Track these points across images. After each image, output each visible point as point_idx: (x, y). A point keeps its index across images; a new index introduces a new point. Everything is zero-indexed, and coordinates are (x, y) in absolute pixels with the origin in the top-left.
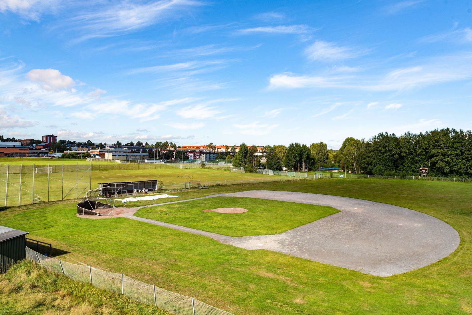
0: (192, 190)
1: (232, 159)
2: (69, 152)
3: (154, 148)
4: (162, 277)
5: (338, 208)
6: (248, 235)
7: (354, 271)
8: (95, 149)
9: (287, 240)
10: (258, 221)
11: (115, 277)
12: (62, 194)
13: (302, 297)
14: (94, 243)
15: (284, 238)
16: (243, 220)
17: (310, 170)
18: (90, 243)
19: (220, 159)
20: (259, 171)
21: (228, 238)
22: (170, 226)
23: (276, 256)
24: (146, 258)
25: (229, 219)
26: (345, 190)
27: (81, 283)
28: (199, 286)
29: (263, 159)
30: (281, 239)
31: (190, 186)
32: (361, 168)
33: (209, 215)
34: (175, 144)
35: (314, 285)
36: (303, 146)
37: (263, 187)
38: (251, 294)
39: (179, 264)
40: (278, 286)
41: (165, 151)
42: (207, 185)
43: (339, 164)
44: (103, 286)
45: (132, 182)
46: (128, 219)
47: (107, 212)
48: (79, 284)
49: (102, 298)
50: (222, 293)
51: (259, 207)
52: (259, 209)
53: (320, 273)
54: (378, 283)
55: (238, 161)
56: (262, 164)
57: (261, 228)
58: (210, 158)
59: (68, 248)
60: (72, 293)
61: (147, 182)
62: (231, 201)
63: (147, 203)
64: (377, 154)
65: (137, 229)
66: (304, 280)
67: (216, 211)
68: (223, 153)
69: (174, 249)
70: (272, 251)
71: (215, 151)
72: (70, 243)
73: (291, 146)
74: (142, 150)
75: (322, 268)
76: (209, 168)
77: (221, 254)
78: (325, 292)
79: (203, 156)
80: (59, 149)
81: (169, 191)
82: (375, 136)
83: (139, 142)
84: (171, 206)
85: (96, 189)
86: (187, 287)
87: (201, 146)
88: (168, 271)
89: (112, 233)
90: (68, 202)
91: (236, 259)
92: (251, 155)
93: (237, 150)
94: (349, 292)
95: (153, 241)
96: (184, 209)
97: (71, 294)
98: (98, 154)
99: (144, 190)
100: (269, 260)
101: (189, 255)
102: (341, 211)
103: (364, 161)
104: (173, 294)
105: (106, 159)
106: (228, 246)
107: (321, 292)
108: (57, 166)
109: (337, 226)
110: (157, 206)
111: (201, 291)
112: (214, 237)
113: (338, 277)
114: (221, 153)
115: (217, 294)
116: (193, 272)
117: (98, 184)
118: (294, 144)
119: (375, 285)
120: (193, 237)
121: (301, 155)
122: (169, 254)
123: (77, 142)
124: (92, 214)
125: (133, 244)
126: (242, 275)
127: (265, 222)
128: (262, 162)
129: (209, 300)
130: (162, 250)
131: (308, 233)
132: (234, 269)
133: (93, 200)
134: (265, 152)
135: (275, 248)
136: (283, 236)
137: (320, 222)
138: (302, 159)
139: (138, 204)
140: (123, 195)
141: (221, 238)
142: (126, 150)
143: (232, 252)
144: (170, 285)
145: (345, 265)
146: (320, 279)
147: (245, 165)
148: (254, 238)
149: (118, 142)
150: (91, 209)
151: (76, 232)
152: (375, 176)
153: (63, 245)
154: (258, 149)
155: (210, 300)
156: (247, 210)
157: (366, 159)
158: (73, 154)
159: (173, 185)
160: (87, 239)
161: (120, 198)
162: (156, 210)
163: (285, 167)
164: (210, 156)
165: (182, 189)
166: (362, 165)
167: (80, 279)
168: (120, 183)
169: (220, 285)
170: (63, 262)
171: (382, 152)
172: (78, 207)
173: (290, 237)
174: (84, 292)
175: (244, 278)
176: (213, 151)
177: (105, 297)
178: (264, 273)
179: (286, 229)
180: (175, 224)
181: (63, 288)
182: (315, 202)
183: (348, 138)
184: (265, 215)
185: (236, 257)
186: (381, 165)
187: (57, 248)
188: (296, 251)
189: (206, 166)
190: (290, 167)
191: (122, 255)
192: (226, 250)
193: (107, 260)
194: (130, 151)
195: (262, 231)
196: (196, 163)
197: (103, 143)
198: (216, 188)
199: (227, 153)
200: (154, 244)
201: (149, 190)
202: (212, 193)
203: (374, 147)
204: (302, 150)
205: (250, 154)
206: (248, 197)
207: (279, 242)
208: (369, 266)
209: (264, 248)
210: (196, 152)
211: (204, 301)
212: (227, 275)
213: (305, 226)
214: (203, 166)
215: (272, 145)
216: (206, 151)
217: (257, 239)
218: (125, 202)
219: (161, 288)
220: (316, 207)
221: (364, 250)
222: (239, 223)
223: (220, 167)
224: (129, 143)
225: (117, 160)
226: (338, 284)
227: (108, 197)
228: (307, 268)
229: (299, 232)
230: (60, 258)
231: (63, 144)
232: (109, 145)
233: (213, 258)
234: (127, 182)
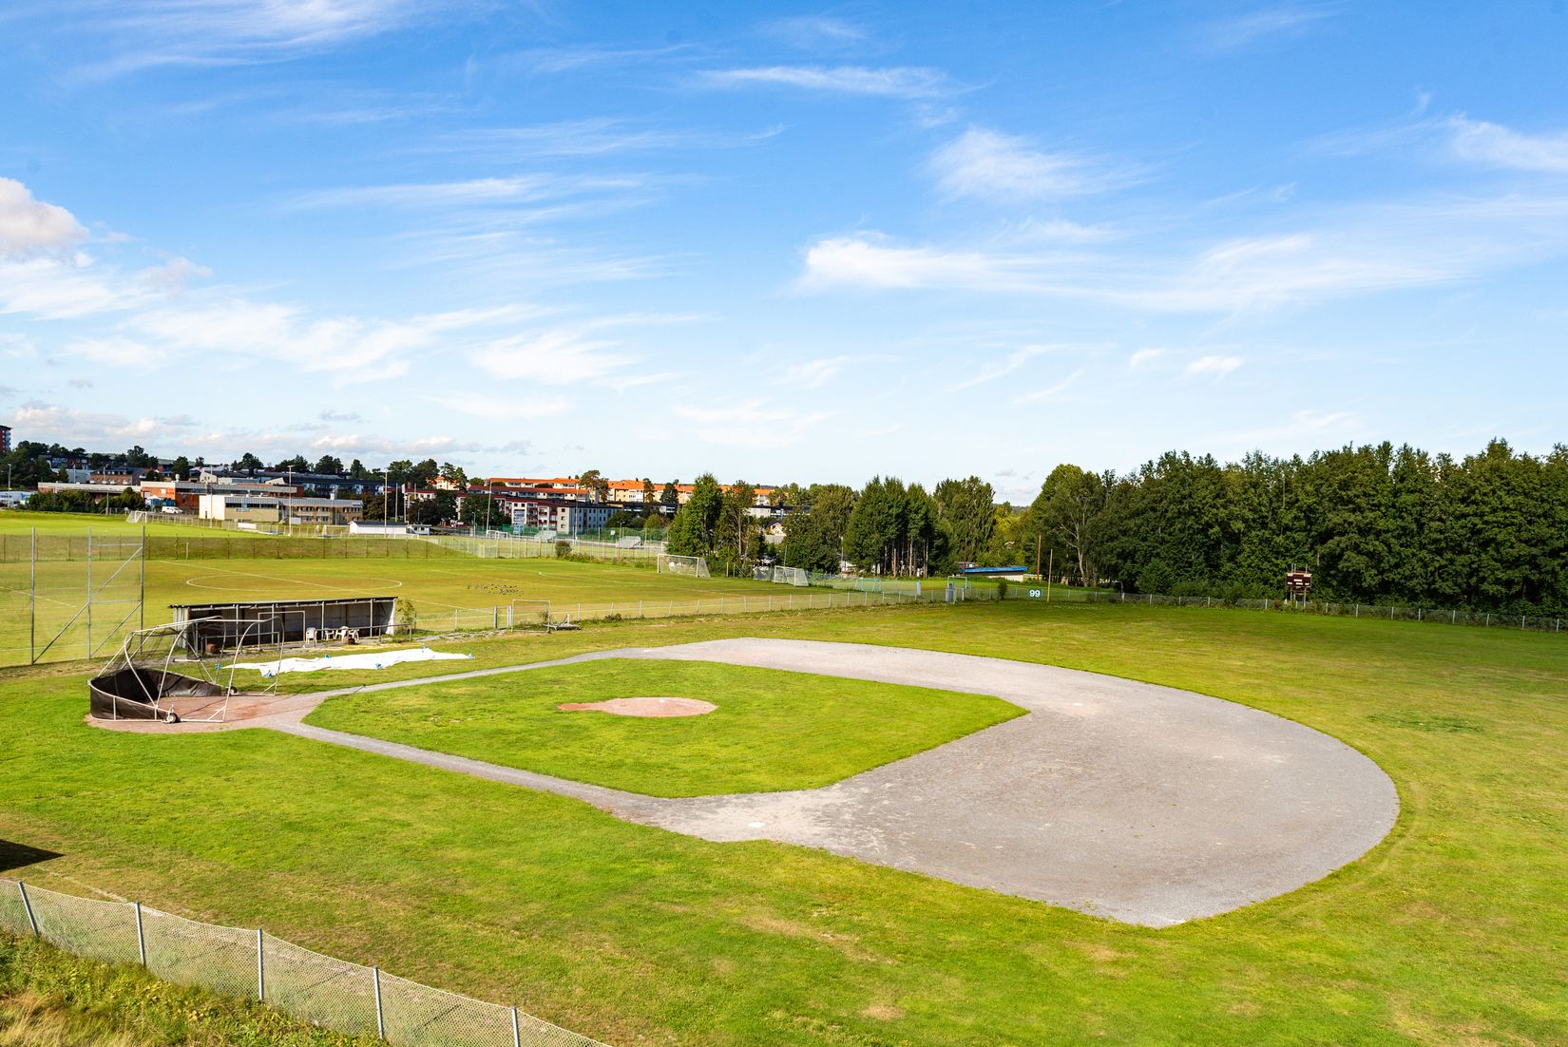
0: (519, 634)
1: (666, 530)
2: (58, 487)
3: (382, 482)
4: (407, 939)
5: (1022, 703)
6: (714, 793)
7: (1062, 910)
8: (160, 478)
9: (846, 809)
10: (749, 744)
11: (231, 941)
12: (30, 644)
13: (889, 999)
14: (152, 820)
15: (838, 802)
16: (698, 739)
17: (931, 572)
18: (139, 822)
19: (624, 525)
20: (759, 571)
21: (644, 801)
22: (437, 759)
23: (808, 862)
24: (348, 874)
25: (649, 736)
26: (1045, 642)
27: (103, 966)
28: (539, 967)
29: (773, 531)
30: (827, 806)
31: (514, 619)
32: (1099, 569)
33: (580, 722)
34: (460, 470)
35: (932, 957)
36: (913, 488)
37: (772, 627)
38: (720, 990)
39: (469, 892)
40: (812, 964)
41: (425, 495)
42: (574, 619)
43: (1028, 554)
44: (187, 974)
45: (300, 603)
46: (284, 737)
47: (202, 711)
48: (97, 968)
49: (182, 1017)
50: (621, 992)
51: (756, 697)
52: (756, 703)
53: (953, 917)
54: (1139, 949)
55: (685, 536)
56: (769, 548)
57: (759, 766)
58: (588, 523)
59: (56, 838)
60: (68, 999)
61: (356, 602)
62: (660, 673)
63: (354, 680)
64: (1153, 523)
65: (319, 769)
66: (898, 943)
67: (605, 710)
68: (633, 505)
69: (453, 843)
70: (795, 847)
71: (604, 498)
72: (63, 822)
73: (870, 488)
74: (337, 487)
75: (960, 901)
76: (582, 559)
77: (618, 858)
78: (968, 980)
79: (564, 516)
80: (18, 475)
81: (437, 638)
82: (1150, 462)
83: (327, 459)
84: (444, 690)
85: (161, 628)
86: (497, 973)
87: (557, 480)
88: (427, 917)
89: (225, 783)
90: (56, 674)
91: (670, 872)
92: (731, 517)
93: (683, 498)
94: (1046, 978)
95: (375, 812)
96: (489, 702)
97: (63, 1004)
98: (173, 497)
99: (343, 633)
100: (784, 875)
101: (504, 861)
102: (1030, 712)
103: (1112, 544)
104: (445, 996)
105: (202, 515)
106: (644, 830)
107: (955, 982)
108: (13, 538)
109: (1016, 760)
110: (390, 690)
111: (545, 984)
112: (597, 798)
113: (1011, 930)
114: (626, 505)
115: (602, 995)
116: (517, 918)
117: (171, 607)
118: (882, 482)
119: (1129, 955)
120: (522, 798)
121: (903, 519)
122: (432, 859)
123: (90, 451)
124: (149, 715)
125: (300, 823)
126: (691, 927)
127: (776, 749)
128: (769, 539)
129: (574, 1014)
130: (406, 843)
131: (918, 784)
132: (664, 907)
133: (150, 664)
134: (781, 506)
135: (804, 837)
136: (834, 796)
137: (958, 746)
138: (907, 532)
139: (322, 681)
140: (266, 647)
141: (621, 804)
142: (278, 485)
143: (657, 849)
144: (434, 968)
145: (1037, 889)
146: (951, 939)
147: (712, 549)
148: (735, 800)
149: (248, 456)
150: (145, 700)
151: (87, 781)
152: (1143, 598)
153: (35, 829)
154: (757, 495)
155: (577, 1017)
156: (715, 707)
157: (1117, 538)
158: (74, 497)
159: (450, 615)
160: (127, 805)
161: (253, 661)
162: (388, 703)
163: (849, 559)
164: (589, 515)
165: (486, 629)
166: (1104, 559)
167: (100, 949)
168: (253, 605)
169: (614, 962)
170: (32, 889)
171: (1169, 515)
172: (93, 692)
173: (858, 797)
174: (115, 998)
175: (695, 938)
176: (597, 496)
177: (195, 1012)
178: (767, 922)
179: (844, 772)
180: (458, 753)
181: (34, 985)
182: (943, 682)
183: (1061, 466)
184: (773, 723)
185: (672, 867)
186: (1164, 559)
187: (11, 839)
188: (875, 846)
189: (572, 552)
190: (864, 561)
191: (261, 862)
192: (638, 844)
193: (202, 880)
194: (294, 490)
195: (762, 778)
196: (537, 538)
197: (192, 459)
198: (608, 629)
199: (648, 508)
200: (379, 825)
201: (363, 634)
202: (591, 647)
203: (1144, 498)
204: (908, 503)
205: (727, 512)
206: (719, 661)
207: (819, 814)
208: (1112, 891)
209: (768, 837)
210: (536, 500)
211: (556, 1019)
212: (640, 929)
213: (910, 760)
214: (563, 549)
215: (805, 485)
216: (573, 498)
217: (746, 805)
218: (274, 674)
219: (403, 975)
220: (947, 697)
221: (1099, 842)
222: (682, 750)
223: (621, 555)
224: (291, 463)
225: (244, 521)
226: (1011, 955)
227: (210, 657)
228: (911, 903)
229: (888, 781)
230: (22, 875)
231: (36, 457)
232: (215, 466)
233: (592, 872)
234: (279, 604)
